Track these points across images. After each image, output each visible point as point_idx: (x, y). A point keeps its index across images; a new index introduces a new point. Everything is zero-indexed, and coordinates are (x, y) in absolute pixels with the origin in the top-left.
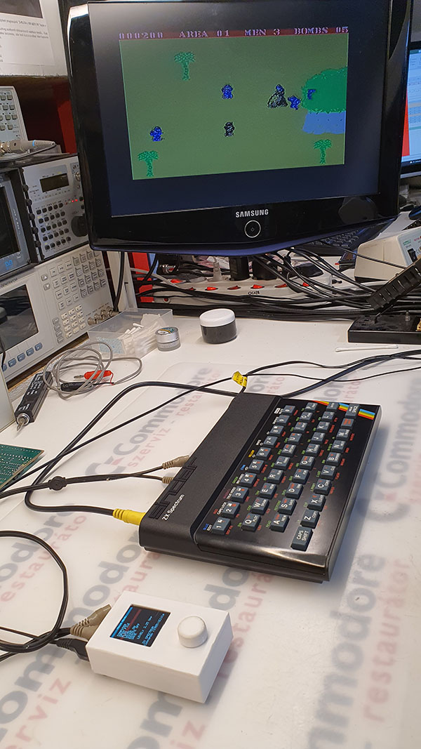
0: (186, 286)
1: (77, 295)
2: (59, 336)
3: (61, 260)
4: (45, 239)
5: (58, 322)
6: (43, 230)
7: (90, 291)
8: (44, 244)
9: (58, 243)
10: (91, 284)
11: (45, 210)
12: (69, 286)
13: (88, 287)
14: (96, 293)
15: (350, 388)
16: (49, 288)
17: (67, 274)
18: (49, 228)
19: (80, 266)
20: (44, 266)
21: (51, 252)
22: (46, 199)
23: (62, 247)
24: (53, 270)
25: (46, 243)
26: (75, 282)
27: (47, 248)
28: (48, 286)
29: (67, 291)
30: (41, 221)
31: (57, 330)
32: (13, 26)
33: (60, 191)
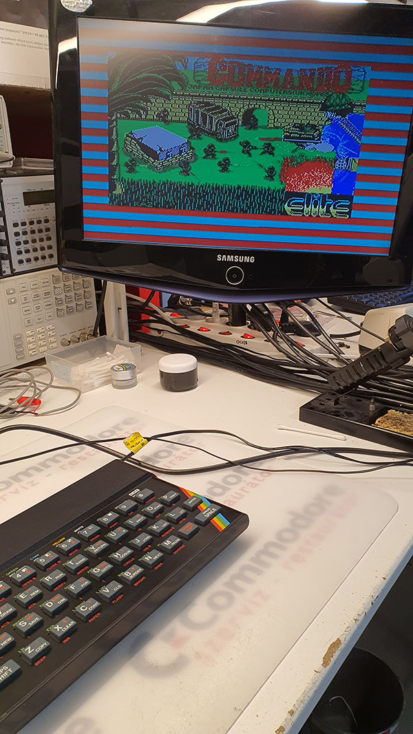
0: (181, 322)
1: (50, 314)
2: (19, 353)
3: (36, 276)
4: (20, 253)
5: (20, 338)
6: (18, 244)
7: (70, 311)
8: (15, 258)
9: (36, 259)
10: (73, 304)
11: (24, 224)
12: (42, 303)
13: (67, 307)
14: (76, 315)
15: (255, 479)
16: (14, 303)
17: (41, 291)
18: (26, 242)
19: (61, 284)
20: (13, 280)
21: (26, 267)
22: (29, 213)
23: (41, 263)
24: (23, 285)
25: (20, 257)
26: (52, 300)
27: (21, 262)
28: (13, 301)
29: (38, 308)
30: (17, 234)
31: (18, 346)
32: (12, 35)
33: (47, 207)
